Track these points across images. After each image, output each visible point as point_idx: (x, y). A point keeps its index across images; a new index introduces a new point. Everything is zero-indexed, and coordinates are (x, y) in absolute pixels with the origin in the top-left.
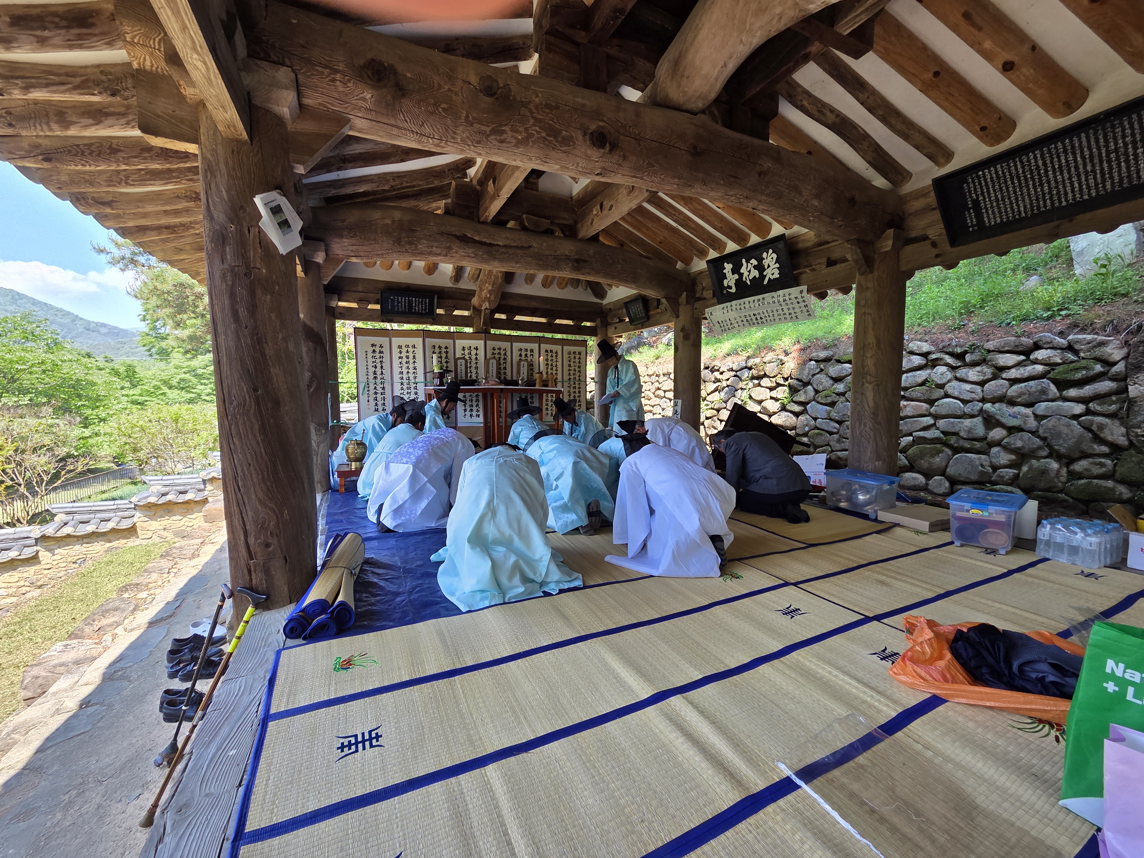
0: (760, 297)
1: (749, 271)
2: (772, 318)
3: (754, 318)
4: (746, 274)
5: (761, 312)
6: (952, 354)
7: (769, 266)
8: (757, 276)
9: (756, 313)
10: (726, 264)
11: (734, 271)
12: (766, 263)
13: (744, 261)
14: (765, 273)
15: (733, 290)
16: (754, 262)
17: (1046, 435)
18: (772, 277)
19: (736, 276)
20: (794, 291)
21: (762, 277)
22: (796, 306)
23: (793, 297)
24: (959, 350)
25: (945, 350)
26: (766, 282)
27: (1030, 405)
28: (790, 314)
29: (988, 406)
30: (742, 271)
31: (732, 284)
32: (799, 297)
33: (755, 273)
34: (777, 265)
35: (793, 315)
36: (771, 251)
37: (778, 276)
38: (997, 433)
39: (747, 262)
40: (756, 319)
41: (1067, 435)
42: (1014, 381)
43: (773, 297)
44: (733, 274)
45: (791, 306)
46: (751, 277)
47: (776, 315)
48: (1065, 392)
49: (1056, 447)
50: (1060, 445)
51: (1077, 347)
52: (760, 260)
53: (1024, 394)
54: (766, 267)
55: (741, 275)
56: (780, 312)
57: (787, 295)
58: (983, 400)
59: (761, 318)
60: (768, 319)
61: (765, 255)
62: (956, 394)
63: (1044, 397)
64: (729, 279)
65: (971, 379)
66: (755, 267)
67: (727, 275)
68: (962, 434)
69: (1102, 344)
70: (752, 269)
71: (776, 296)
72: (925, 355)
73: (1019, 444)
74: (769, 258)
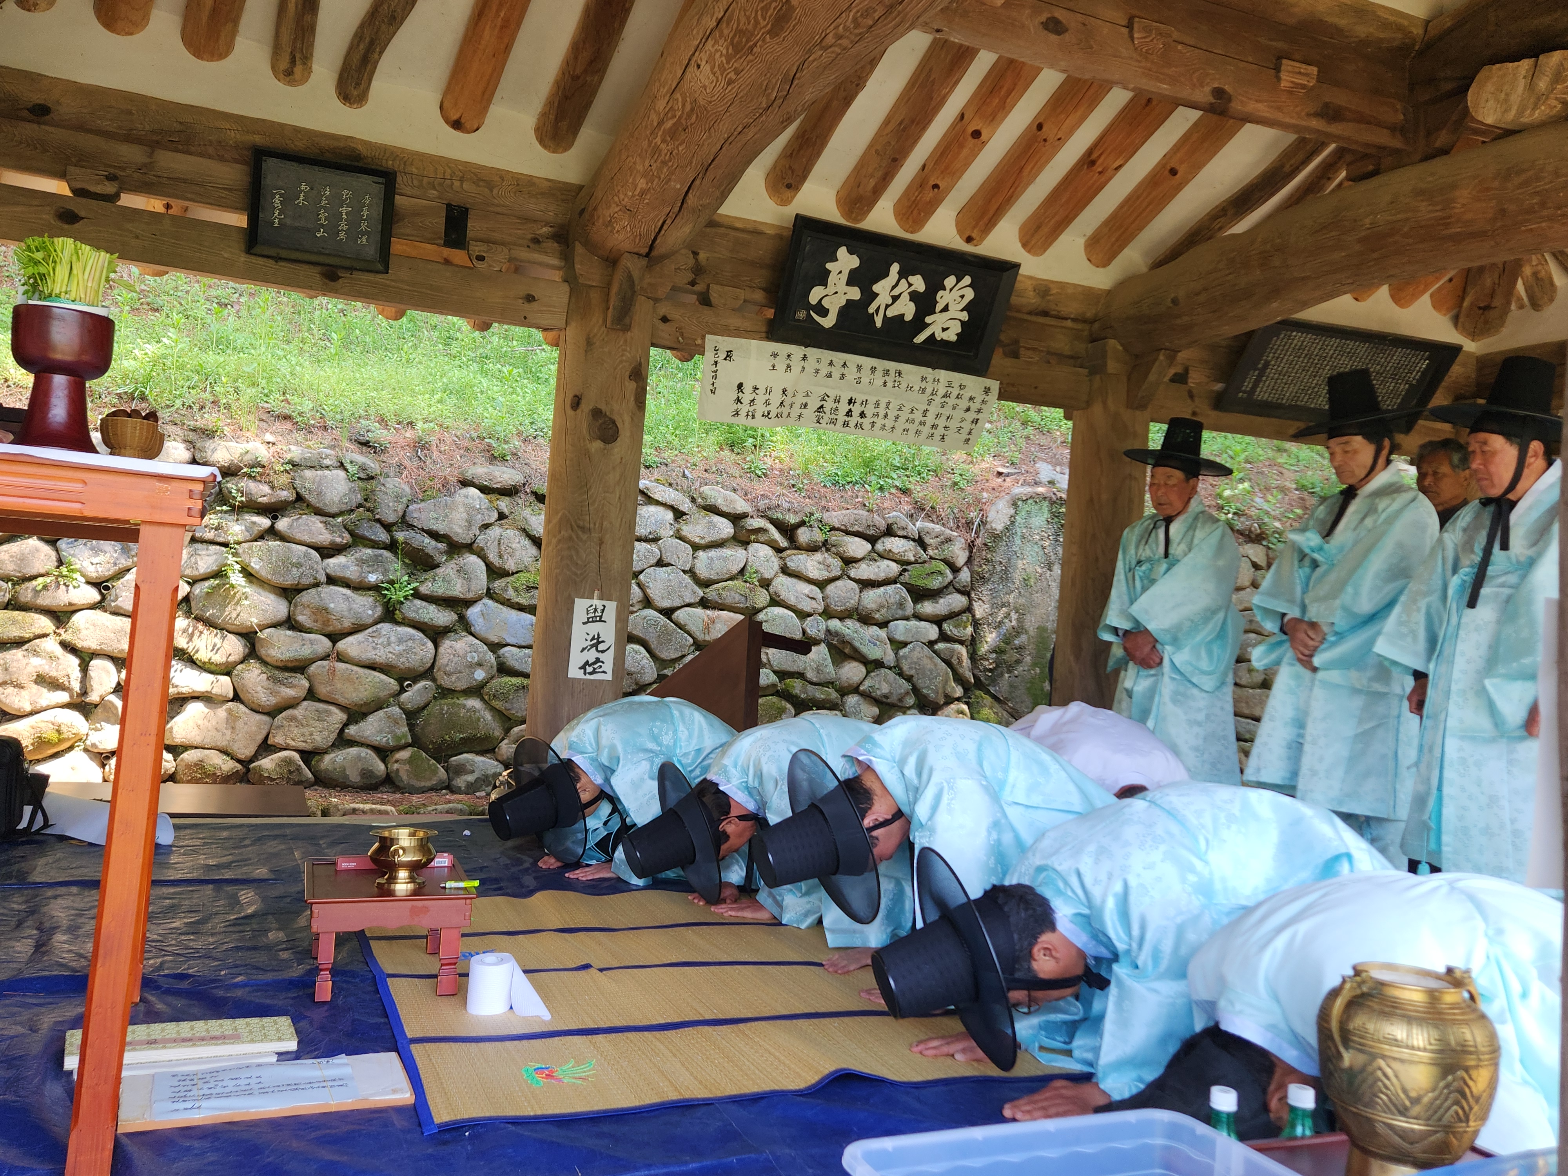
0: (892, 366)
1: (895, 298)
2: (889, 423)
3: (844, 407)
4: (883, 298)
5: (872, 400)
6: (780, 525)
7: (946, 309)
8: (909, 317)
9: (859, 398)
10: (842, 252)
11: (853, 279)
12: (943, 298)
13: (895, 268)
14: (928, 320)
15: (828, 322)
16: (918, 283)
17: (912, 672)
18: (939, 335)
19: (855, 293)
20: (973, 384)
21: (919, 323)
22: (959, 414)
23: (967, 394)
24: (792, 519)
25: (769, 513)
26: (920, 338)
27: (883, 625)
28: (934, 427)
29: (835, 624)
30: (876, 288)
31: (834, 305)
32: (978, 400)
33: (907, 309)
34: (965, 316)
35: (940, 431)
36: (967, 280)
37: (954, 338)
38: (852, 672)
39: (903, 274)
40: (849, 413)
41: (931, 671)
42: (866, 584)
43: (924, 379)
44: (849, 283)
45: (947, 411)
46: (890, 313)
47: (902, 419)
48: (919, 606)
49: (925, 691)
50: (928, 687)
51: (927, 540)
52: (935, 286)
53: (883, 607)
54: (939, 307)
55: (869, 296)
56: (918, 416)
57: (956, 385)
58: (827, 614)
59: (862, 415)
60: (880, 421)
61: (950, 281)
62: (792, 601)
63: (900, 613)
64: (831, 289)
65: (811, 575)
66: (914, 296)
67: (831, 279)
68: (810, 675)
69: (949, 540)
70: (905, 297)
71: (930, 379)
72: (736, 519)
73: (885, 689)
74: (956, 294)
